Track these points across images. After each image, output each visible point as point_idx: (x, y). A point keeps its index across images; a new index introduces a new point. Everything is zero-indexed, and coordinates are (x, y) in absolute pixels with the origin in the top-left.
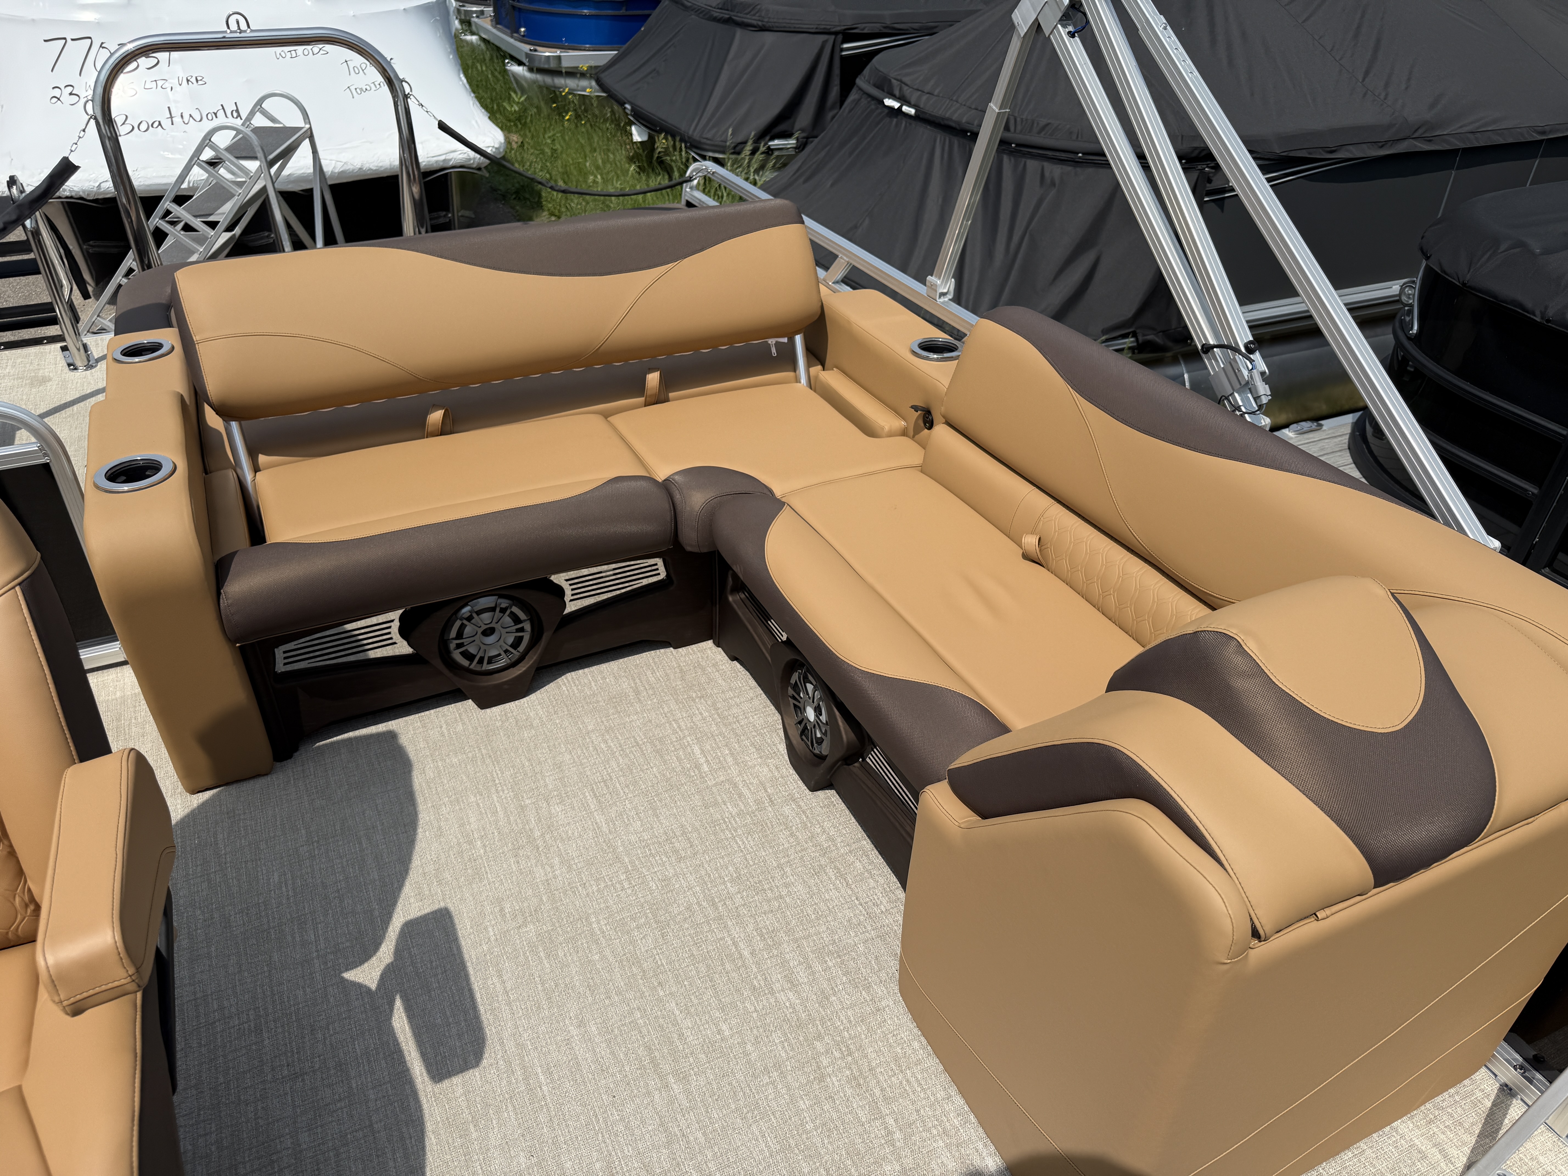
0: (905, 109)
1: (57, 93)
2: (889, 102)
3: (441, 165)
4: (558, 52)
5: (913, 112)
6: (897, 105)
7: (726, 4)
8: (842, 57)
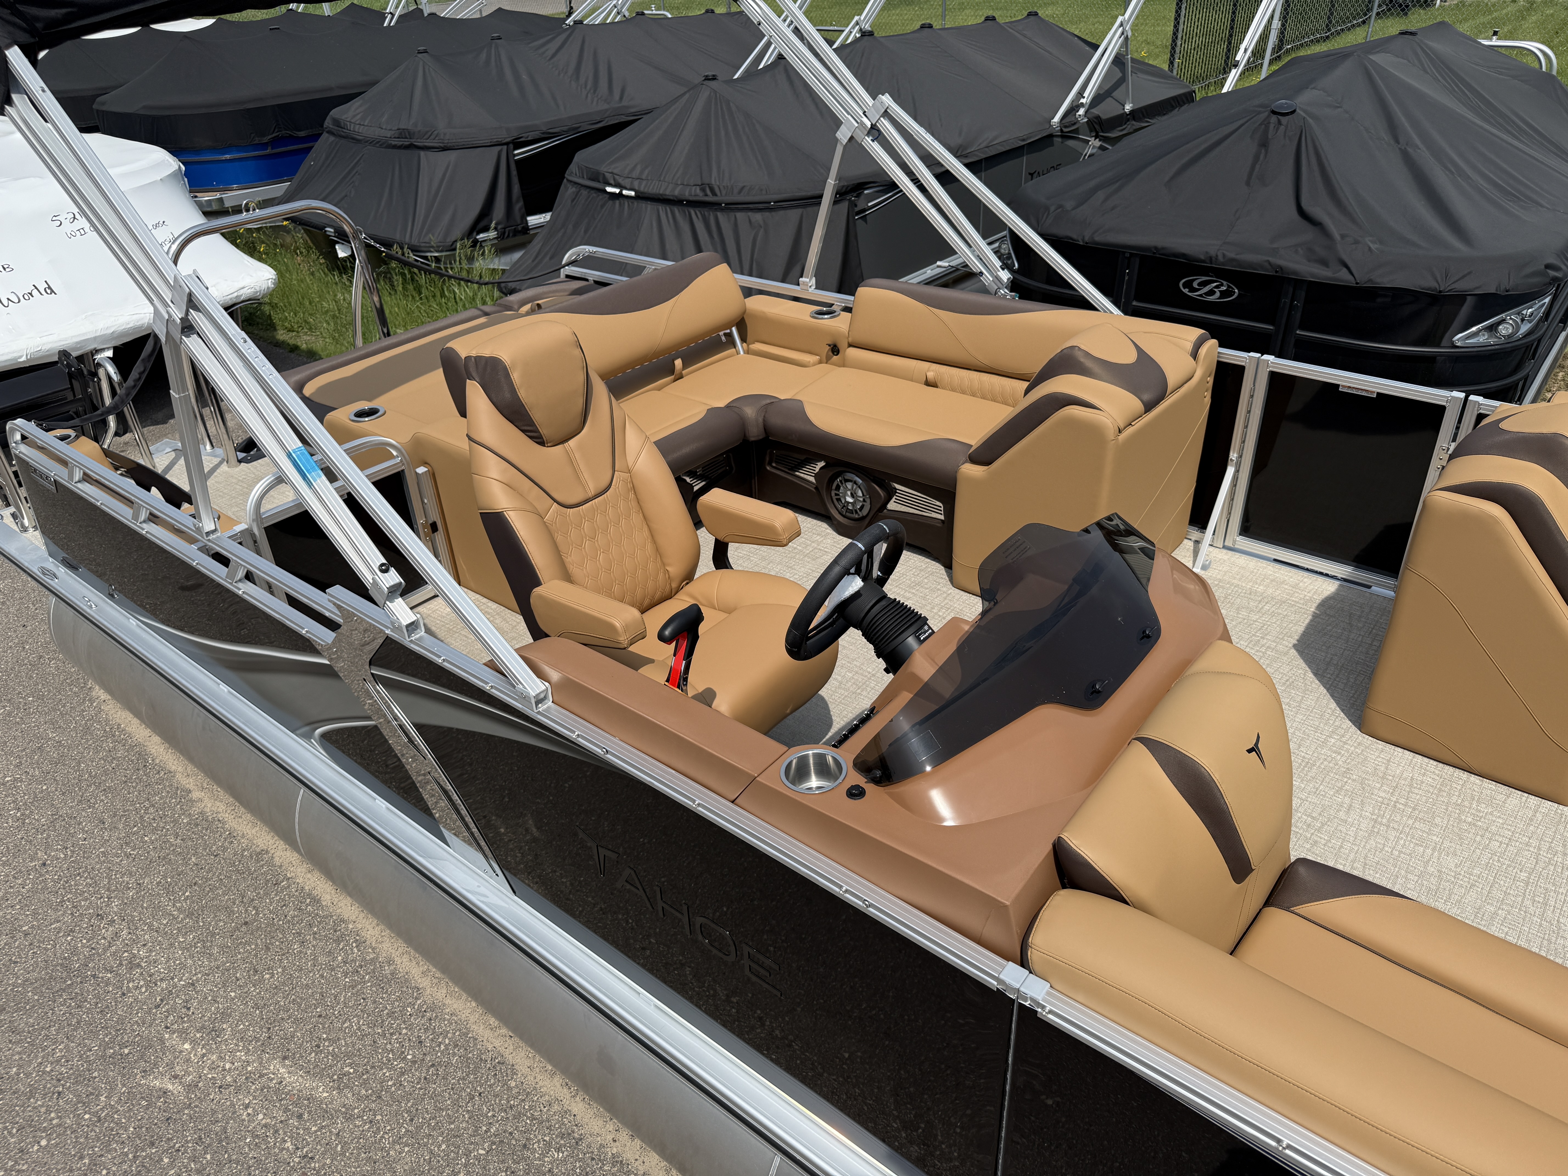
0: (625, 192)
2: (609, 189)
4: (218, 195)
5: (633, 193)
6: (617, 191)
7: (403, 133)
8: (517, 162)
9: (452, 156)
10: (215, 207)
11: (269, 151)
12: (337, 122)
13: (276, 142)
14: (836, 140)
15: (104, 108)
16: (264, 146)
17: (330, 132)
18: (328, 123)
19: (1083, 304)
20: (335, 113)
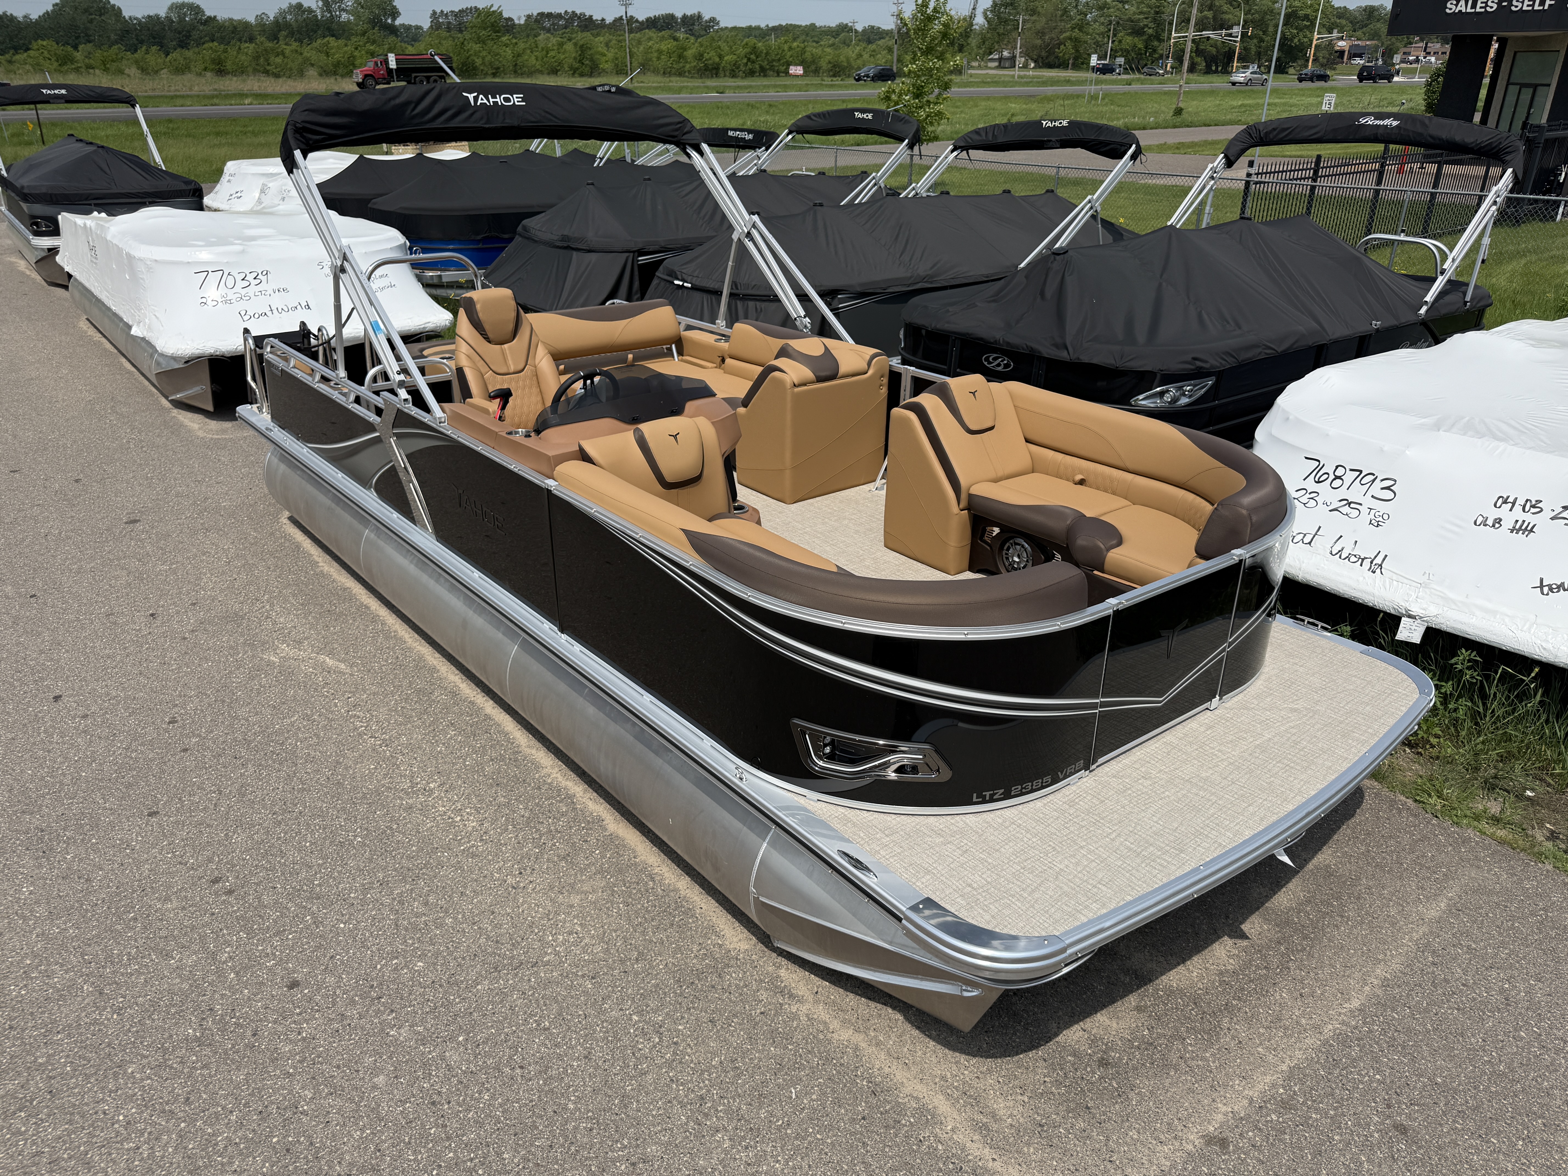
0: (685, 284)
1: (204, 300)
2: (676, 282)
3: (422, 330)
4: (439, 273)
5: (690, 285)
6: (681, 283)
7: (565, 238)
8: (639, 265)
9: (593, 257)
10: (435, 281)
11: (480, 246)
12: (525, 228)
13: (485, 240)
14: (732, 240)
15: (375, 207)
16: (478, 242)
17: (520, 235)
18: (520, 228)
19: (837, 337)
20: (525, 222)
